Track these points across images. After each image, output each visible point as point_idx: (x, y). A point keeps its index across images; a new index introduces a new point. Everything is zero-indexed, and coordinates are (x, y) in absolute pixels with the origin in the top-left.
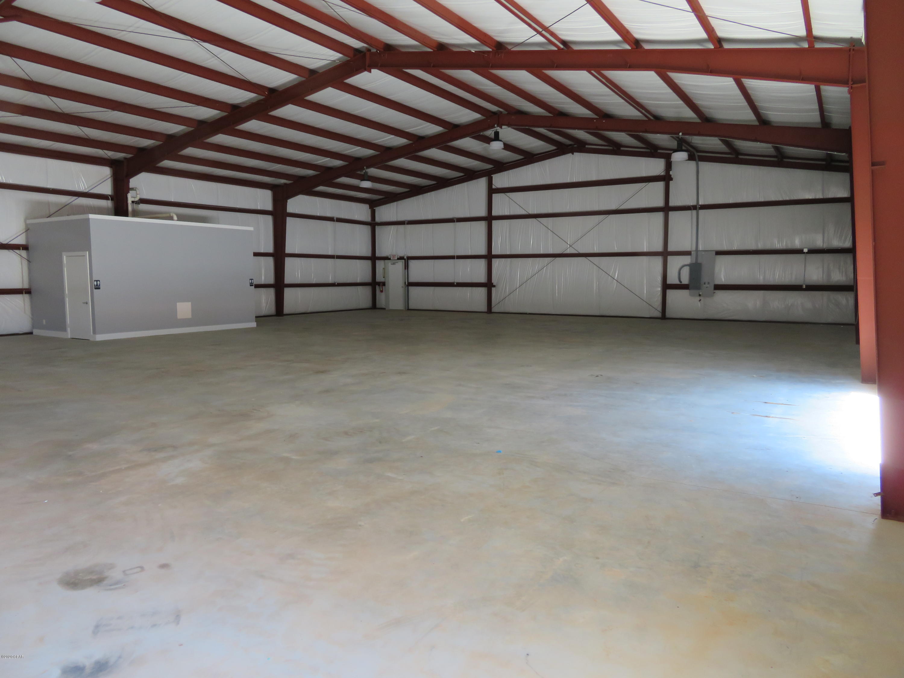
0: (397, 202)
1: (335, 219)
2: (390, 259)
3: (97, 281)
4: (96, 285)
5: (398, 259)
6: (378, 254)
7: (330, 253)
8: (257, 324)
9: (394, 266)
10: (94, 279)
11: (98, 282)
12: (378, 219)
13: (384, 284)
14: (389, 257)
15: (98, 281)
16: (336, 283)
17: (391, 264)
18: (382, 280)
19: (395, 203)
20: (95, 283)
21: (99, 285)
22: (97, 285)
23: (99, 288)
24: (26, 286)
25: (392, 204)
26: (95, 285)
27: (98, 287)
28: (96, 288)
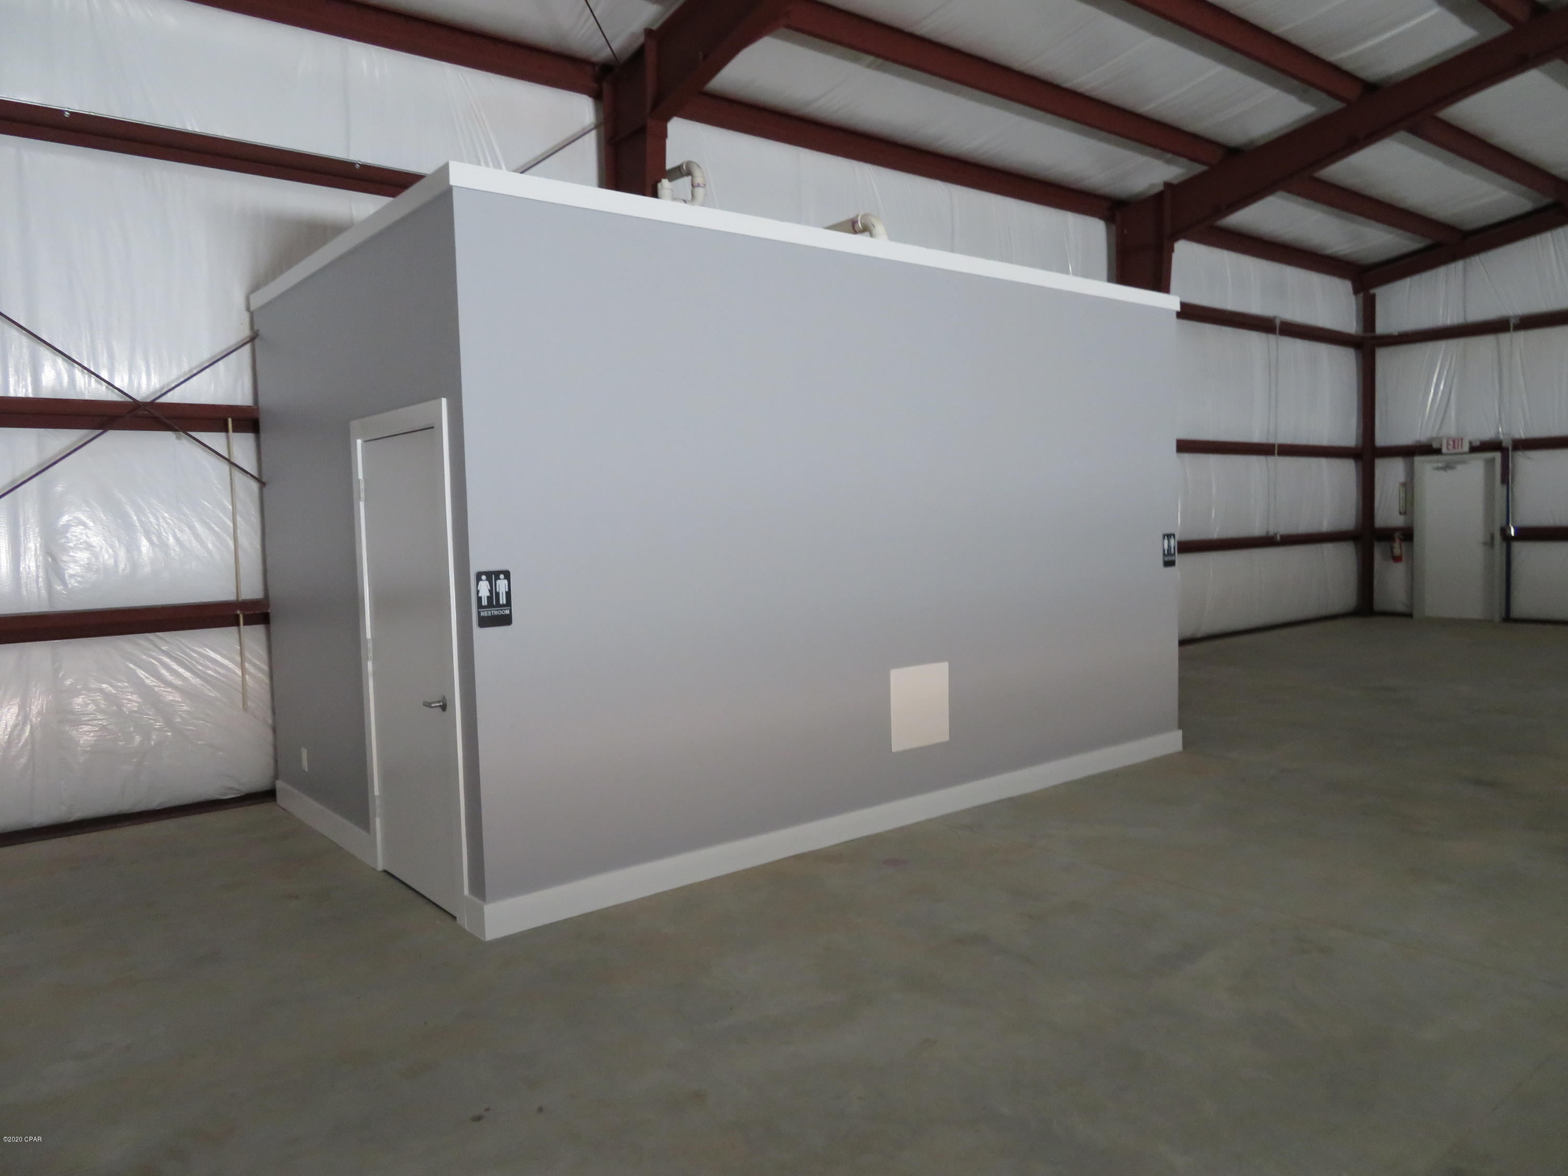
0: (1468, 260)
1: (1278, 323)
2: (1438, 451)
3: (493, 576)
4: (490, 599)
5: (1474, 449)
6: (1382, 439)
7: (1257, 437)
8: (1184, 737)
9: (1450, 473)
10: (476, 566)
11: (502, 585)
12: (1382, 327)
13: (1407, 534)
14: (1435, 445)
15: (497, 574)
16: (1279, 538)
17: (1438, 469)
18: (1398, 521)
19: (1459, 265)
20: (484, 588)
21: (503, 600)
22: (494, 595)
23: (506, 620)
24: (252, 590)
25: (1442, 271)
26: (479, 599)
27: (495, 612)
28: (485, 622)
